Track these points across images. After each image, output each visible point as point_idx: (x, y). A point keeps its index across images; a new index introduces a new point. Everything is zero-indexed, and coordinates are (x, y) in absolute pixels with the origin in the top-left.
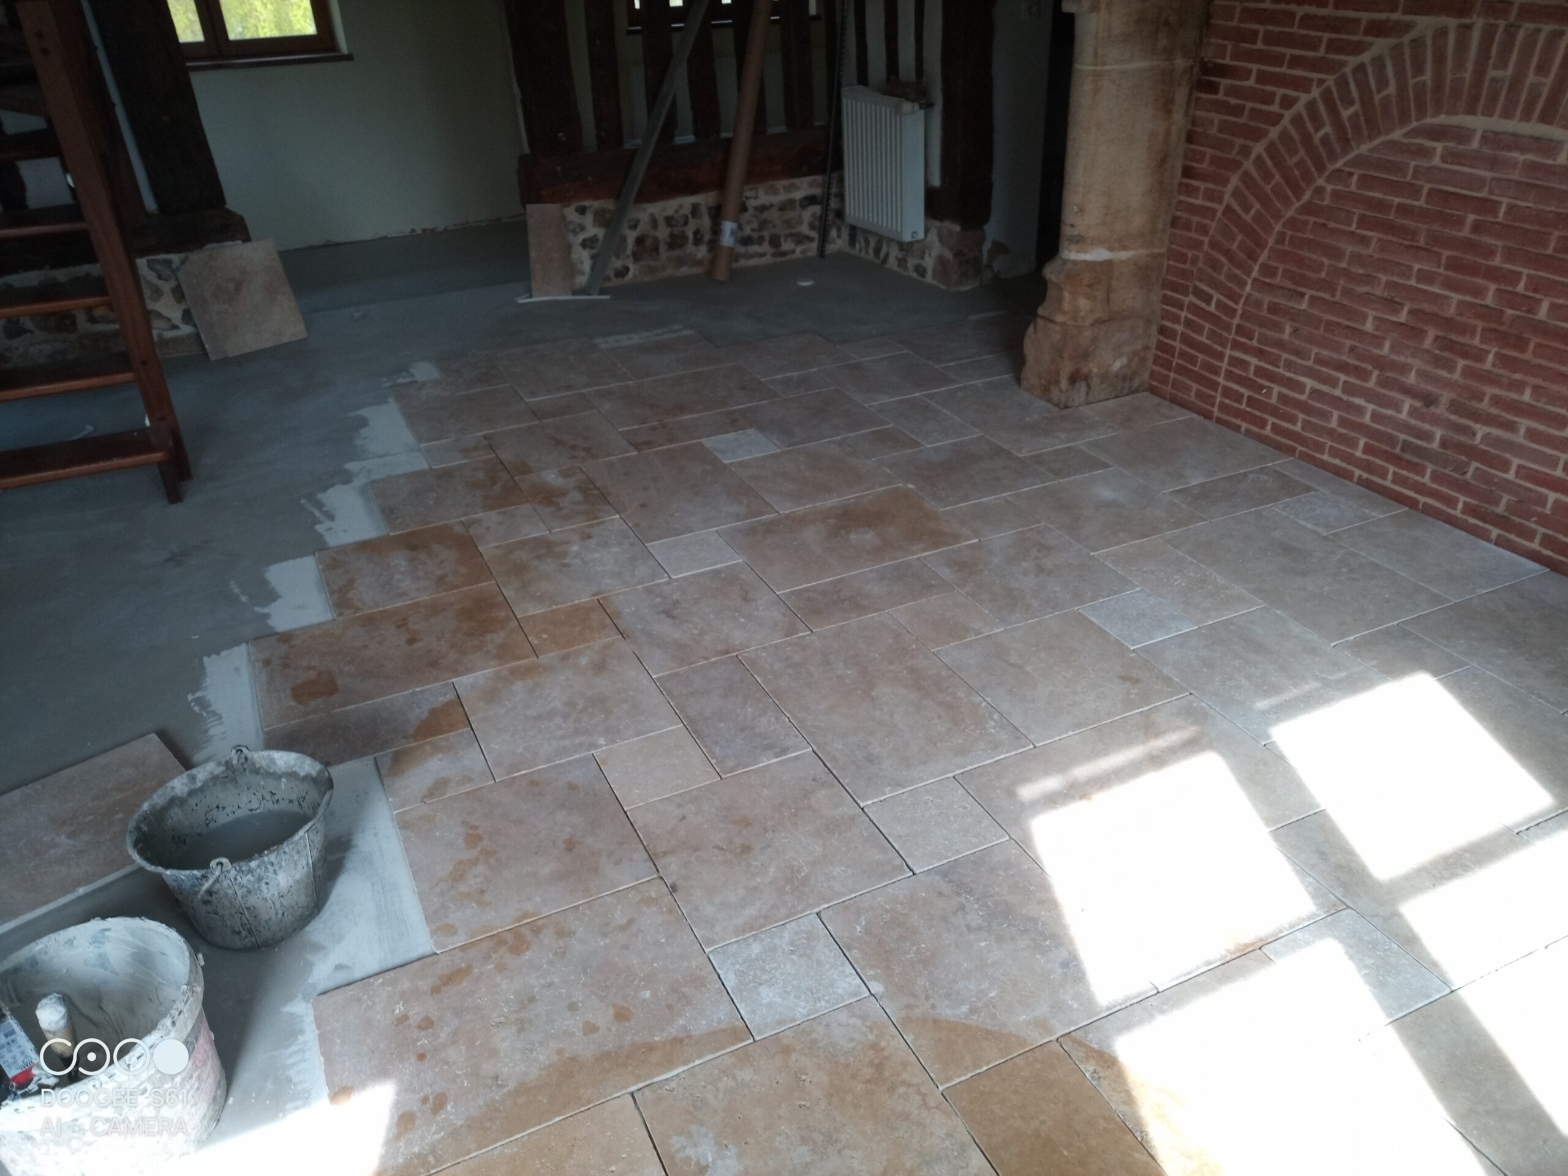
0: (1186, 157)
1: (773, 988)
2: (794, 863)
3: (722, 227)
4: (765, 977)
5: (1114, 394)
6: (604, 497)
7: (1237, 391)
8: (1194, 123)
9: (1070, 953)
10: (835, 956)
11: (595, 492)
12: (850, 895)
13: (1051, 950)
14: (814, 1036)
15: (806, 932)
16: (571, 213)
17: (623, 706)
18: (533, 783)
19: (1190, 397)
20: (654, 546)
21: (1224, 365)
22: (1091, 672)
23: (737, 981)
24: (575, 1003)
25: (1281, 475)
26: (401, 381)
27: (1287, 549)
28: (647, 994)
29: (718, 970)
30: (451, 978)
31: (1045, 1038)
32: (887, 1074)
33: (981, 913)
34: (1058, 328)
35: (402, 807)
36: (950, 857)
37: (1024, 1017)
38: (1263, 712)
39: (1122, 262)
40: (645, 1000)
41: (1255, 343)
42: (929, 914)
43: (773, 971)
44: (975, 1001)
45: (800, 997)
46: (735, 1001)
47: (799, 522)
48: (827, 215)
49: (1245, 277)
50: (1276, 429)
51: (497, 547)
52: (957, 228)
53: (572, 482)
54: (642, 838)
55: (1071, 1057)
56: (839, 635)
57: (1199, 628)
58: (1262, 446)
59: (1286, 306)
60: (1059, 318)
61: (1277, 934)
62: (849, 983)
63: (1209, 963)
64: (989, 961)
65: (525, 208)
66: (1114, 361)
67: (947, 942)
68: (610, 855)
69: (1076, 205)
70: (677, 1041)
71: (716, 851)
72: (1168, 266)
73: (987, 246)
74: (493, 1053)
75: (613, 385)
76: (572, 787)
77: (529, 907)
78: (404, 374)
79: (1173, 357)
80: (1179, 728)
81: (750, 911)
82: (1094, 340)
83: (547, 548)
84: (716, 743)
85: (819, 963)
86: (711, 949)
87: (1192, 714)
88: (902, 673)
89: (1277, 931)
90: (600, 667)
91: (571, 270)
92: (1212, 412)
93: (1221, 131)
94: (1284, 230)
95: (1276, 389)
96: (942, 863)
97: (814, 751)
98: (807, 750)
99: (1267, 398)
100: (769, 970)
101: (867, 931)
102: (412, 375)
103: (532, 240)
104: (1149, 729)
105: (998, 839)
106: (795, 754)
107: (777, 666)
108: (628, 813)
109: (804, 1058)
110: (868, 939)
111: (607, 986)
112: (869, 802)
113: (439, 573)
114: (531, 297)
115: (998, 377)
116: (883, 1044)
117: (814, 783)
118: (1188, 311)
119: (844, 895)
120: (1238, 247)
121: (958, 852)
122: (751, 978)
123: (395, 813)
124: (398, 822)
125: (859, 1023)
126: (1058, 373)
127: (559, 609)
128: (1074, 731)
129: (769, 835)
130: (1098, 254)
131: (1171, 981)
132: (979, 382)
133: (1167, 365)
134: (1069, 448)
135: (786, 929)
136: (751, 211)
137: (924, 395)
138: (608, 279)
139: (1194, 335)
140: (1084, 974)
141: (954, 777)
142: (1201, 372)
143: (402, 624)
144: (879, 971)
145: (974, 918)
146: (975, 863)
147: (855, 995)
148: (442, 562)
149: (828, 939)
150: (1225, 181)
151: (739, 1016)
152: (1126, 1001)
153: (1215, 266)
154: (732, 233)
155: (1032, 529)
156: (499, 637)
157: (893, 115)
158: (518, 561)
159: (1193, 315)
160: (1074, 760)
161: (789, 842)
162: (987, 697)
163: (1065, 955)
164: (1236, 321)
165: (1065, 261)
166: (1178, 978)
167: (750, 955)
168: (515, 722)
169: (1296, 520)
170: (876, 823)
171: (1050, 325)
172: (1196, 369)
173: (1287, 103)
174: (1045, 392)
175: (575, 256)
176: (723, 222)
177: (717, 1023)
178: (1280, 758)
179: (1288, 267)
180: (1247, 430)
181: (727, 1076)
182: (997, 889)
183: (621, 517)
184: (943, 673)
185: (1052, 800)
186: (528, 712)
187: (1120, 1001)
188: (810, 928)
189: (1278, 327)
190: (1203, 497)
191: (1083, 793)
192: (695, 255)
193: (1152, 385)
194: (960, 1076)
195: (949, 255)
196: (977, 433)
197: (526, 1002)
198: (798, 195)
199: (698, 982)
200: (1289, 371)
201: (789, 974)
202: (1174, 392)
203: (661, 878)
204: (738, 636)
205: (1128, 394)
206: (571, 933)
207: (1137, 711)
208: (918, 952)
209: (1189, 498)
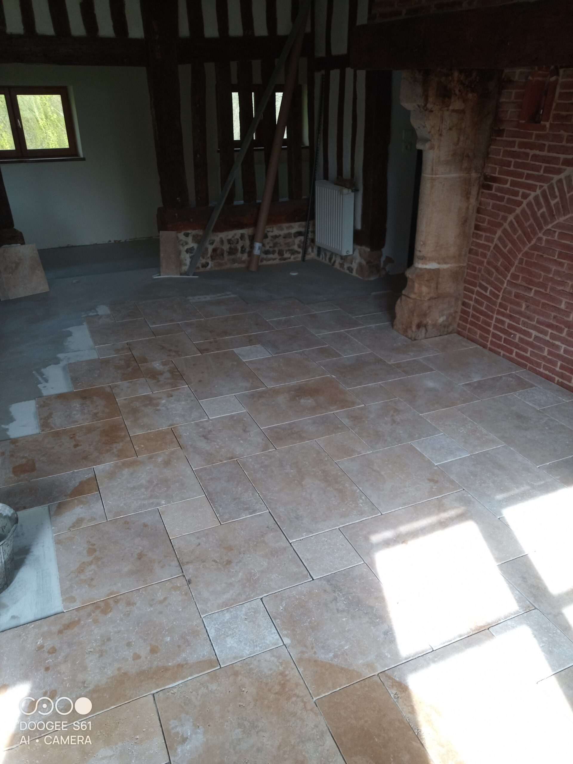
0: (476, 220)
1: (233, 639)
2: (252, 571)
3: (255, 245)
4: (230, 632)
5: (439, 334)
6: (181, 376)
7: (499, 335)
8: (480, 204)
9: (389, 627)
10: (267, 623)
11: (178, 373)
12: (279, 590)
13: (379, 625)
14: (252, 666)
15: (254, 609)
16: (181, 236)
17: (176, 484)
18: (126, 523)
19: (476, 337)
20: (203, 402)
21: (493, 322)
22: (414, 476)
23: (215, 634)
24: (131, 642)
25: (519, 378)
26: (91, 314)
27: (519, 416)
28: (168, 639)
29: (206, 627)
30: (68, 626)
31: (371, 674)
32: (287, 690)
33: (345, 603)
34: (412, 301)
35: (58, 532)
36: (333, 571)
37: (362, 661)
38: (500, 501)
39: (444, 269)
40: (167, 642)
41: (508, 312)
42: (318, 601)
43: (235, 629)
44: (337, 651)
45: (247, 644)
46: (213, 645)
47: (276, 392)
48: (307, 241)
49: (503, 279)
50: (517, 354)
51: (125, 399)
52: (368, 250)
53: (167, 368)
54: (177, 554)
55: (384, 685)
56: (289, 451)
57: (471, 455)
58: (510, 363)
59: (523, 294)
60: (413, 296)
61: (498, 622)
62: (273, 638)
63: (461, 636)
64: (347, 629)
65: (159, 233)
66: (440, 317)
67: (326, 617)
68: (159, 563)
69: (422, 241)
70: (180, 666)
71: (214, 563)
72: (467, 272)
73: (383, 259)
74: (85, 668)
75: (194, 320)
76: (145, 525)
77: (115, 589)
78: (93, 311)
79: (469, 317)
80: (456, 507)
81: (227, 596)
82: (430, 307)
83: (149, 401)
84: (220, 506)
85: (259, 626)
86: (204, 616)
87: (464, 501)
88: (319, 473)
89: (498, 620)
90: (167, 463)
91: (181, 263)
92: (487, 345)
93: (493, 208)
94: (522, 257)
95: (518, 335)
96: (328, 574)
97: (269, 512)
98: (266, 511)
99: (513, 339)
100: (233, 628)
101: (285, 609)
102: (97, 312)
103: (162, 248)
104: (441, 507)
105: (358, 563)
106: (260, 513)
107: (257, 466)
108: (172, 540)
109: (245, 678)
110: (286, 614)
111: (148, 634)
112: (294, 540)
113: (95, 411)
114: (160, 275)
115: (383, 324)
116: (287, 672)
117: (267, 529)
118: (476, 295)
119: (276, 589)
120: (501, 265)
121: (336, 569)
122: (223, 632)
123: (54, 535)
124: (55, 540)
125: (276, 660)
126: (411, 323)
127: (151, 432)
128: (402, 507)
129: (242, 555)
130: (433, 266)
131: (440, 645)
132: (373, 326)
133: (466, 321)
134: (414, 360)
135: (244, 606)
136: (269, 238)
137: (346, 331)
138: (198, 268)
139: (478, 306)
140: (395, 639)
141: (339, 529)
142: (482, 325)
143: (73, 437)
144: (289, 632)
145: (341, 605)
146: (344, 575)
147: (275, 644)
148: (97, 406)
149: (265, 613)
150: (495, 233)
151: (214, 654)
152: (416, 655)
153: (489, 273)
154: (259, 248)
155: (392, 401)
156: (119, 446)
157: (339, 195)
158: (135, 407)
159: (479, 297)
160: (400, 523)
161: (251, 560)
162: (360, 487)
163: (386, 627)
164: (499, 301)
165: (416, 268)
166: (444, 643)
167: (224, 620)
168: (122, 490)
169: (525, 401)
170: (297, 552)
171: (408, 299)
172: (480, 323)
173: (525, 196)
174: (405, 332)
175: (182, 257)
176: (255, 243)
177: (202, 657)
178: (507, 526)
179: (524, 275)
180: (504, 355)
181: (204, 687)
182: (355, 590)
183: (188, 387)
184: (339, 474)
185: (387, 543)
186: (129, 485)
187: (412, 655)
188: (256, 607)
189: (519, 305)
190: (479, 387)
191: (403, 540)
192: (242, 258)
193: (458, 330)
194: (325, 693)
195: (364, 263)
196: (369, 351)
197: (106, 640)
198: (293, 231)
199: (195, 633)
200: (524, 326)
201: (242, 631)
202: (469, 334)
203: (184, 576)
204: (238, 450)
205: (446, 334)
206: (134, 604)
207: (435, 497)
208: (310, 622)
209: (472, 388)
